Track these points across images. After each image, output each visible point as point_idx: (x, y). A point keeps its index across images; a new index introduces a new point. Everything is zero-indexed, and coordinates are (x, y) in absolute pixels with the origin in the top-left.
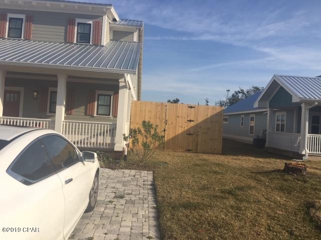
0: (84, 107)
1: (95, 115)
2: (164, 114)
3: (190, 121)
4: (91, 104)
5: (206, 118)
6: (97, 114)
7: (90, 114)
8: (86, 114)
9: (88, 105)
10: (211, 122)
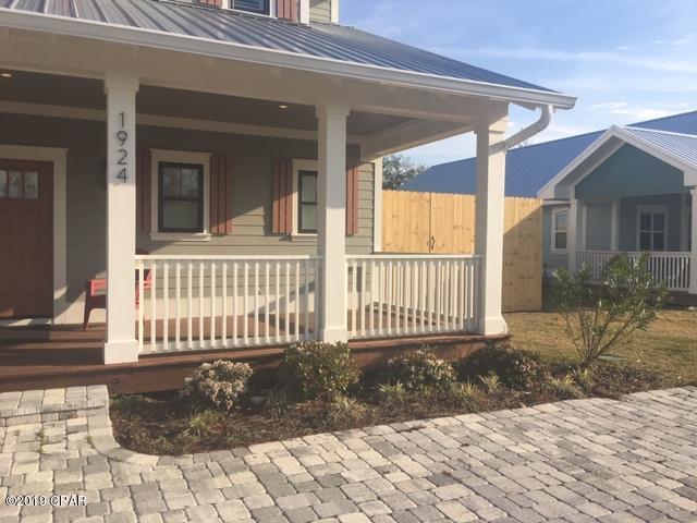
0: (260, 211)
1: (295, 233)
2: (426, 223)
4: (282, 201)
6: (300, 231)
7: (282, 231)
8: (269, 231)
9: (275, 204)
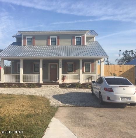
2: (109, 70)
3: (121, 72)
5: (127, 70)
6: (85, 71)
10: (130, 72)
